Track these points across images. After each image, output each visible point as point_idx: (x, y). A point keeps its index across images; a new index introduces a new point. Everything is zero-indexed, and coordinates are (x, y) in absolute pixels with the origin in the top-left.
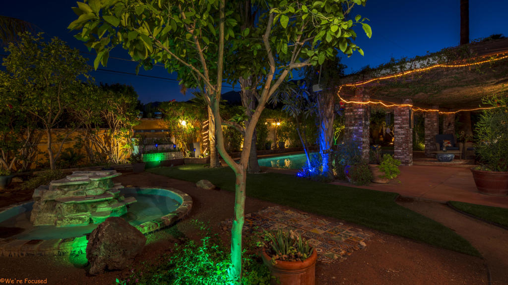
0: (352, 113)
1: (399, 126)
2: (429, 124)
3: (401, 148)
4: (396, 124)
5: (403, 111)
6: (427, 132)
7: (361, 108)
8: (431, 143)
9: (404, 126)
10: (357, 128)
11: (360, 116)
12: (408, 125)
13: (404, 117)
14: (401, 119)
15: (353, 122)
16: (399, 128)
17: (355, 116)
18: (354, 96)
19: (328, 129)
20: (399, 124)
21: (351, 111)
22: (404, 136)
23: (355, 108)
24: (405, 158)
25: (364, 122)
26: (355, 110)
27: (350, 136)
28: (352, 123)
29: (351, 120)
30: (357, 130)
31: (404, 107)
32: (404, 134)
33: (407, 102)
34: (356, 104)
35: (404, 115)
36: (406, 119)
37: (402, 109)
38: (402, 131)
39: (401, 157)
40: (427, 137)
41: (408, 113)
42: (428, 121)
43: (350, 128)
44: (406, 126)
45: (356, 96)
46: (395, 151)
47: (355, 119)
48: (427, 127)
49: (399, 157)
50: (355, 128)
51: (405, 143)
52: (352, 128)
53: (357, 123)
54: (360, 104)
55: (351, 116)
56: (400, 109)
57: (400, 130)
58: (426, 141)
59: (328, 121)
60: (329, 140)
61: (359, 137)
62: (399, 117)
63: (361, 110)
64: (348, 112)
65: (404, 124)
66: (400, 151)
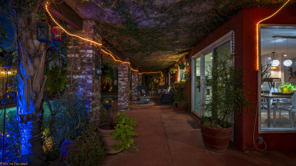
0: (77, 56)
1: (121, 79)
2: (134, 79)
3: (123, 97)
4: (120, 77)
5: (125, 67)
6: (133, 84)
7: (90, 49)
8: (135, 91)
9: (125, 79)
10: (84, 77)
11: (89, 60)
12: (128, 79)
13: (125, 72)
14: (123, 74)
15: (79, 68)
16: (122, 81)
17: (82, 59)
18: (81, 29)
19: (32, 78)
20: (122, 77)
21: (77, 51)
22: (125, 87)
23: (82, 48)
24: (126, 104)
25: (94, 69)
26: (82, 51)
27: (75, 90)
28: (78, 70)
29: (76, 65)
30: (84, 81)
31: (125, 64)
32: (125, 86)
33: (128, 60)
34: (83, 41)
35: (125, 71)
36: (127, 74)
37: (124, 65)
38: (123, 83)
39: (123, 104)
40: (133, 87)
41: (128, 69)
42: (134, 77)
43: (74, 77)
44: (126, 79)
45: (84, 31)
46: (119, 99)
47: (82, 64)
48: (133, 81)
49: (122, 104)
50: (81, 77)
51: (126, 93)
52: (77, 77)
53: (84, 69)
54: (89, 43)
55: (75, 59)
56: (122, 65)
57: (122, 82)
58: (132, 90)
59: (33, 62)
60: (33, 98)
61: (88, 90)
62: (122, 72)
63: (91, 51)
64: (71, 53)
65: (125, 78)
66: (122, 99)
